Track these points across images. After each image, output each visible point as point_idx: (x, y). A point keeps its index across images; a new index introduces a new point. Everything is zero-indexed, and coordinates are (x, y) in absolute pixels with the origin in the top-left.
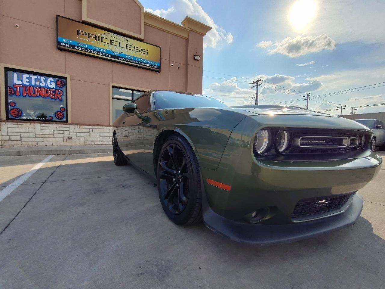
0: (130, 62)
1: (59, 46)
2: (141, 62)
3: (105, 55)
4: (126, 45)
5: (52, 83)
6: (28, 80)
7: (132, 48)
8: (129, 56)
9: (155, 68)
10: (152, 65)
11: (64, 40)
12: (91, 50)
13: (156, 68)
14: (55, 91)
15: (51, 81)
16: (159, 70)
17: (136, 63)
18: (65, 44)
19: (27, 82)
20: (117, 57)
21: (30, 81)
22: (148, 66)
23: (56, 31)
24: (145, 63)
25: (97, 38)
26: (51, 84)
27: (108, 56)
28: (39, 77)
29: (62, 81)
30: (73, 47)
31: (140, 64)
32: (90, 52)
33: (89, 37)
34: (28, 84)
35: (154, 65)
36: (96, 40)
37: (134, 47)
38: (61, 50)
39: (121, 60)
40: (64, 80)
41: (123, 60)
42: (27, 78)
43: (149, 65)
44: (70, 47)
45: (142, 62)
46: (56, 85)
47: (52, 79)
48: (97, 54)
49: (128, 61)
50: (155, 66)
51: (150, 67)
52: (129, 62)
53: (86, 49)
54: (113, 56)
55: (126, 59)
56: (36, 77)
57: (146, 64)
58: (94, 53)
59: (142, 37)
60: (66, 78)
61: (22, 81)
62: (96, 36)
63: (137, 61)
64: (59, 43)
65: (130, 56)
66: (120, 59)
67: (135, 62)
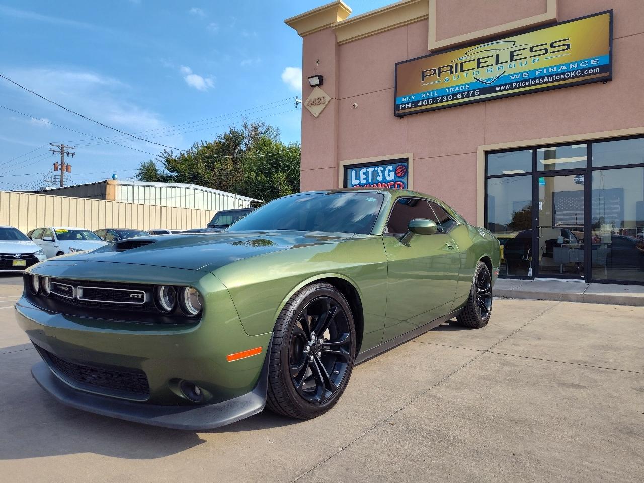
0: (522, 87)
1: (398, 112)
2: (548, 77)
3: (468, 96)
4: (512, 53)
5: (391, 173)
6: (365, 177)
7: (527, 53)
8: (517, 74)
9: (593, 74)
10: (582, 71)
11: (404, 100)
12: (442, 96)
13: (598, 73)
14: (395, 183)
15: (390, 171)
16: (607, 74)
17: (536, 84)
18: (405, 104)
19: (364, 179)
20: (492, 89)
21: (367, 178)
22: (570, 78)
23: (394, 89)
24: (560, 75)
25: (454, 70)
26: (389, 175)
27: (474, 95)
28: (376, 168)
29: (403, 165)
30: (415, 103)
31: (546, 82)
32: (441, 101)
33: (439, 76)
34: (365, 181)
35: (588, 69)
36: (451, 73)
37: (531, 50)
38: (401, 116)
39: (500, 90)
40: (406, 163)
41: (505, 89)
42: (364, 173)
43: (572, 74)
44: (411, 107)
45: (552, 76)
46: (396, 174)
47: (390, 167)
48: (453, 99)
49: (516, 87)
50: (593, 68)
51: (576, 77)
52: (519, 87)
53: (435, 98)
54: (483, 91)
55: (511, 85)
56: (373, 169)
57: (564, 74)
58: (448, 100)
59: (551, 14)
60: (406, 160)
61: (360, 180)
62: (451, 67)
63: (539, 78)
64: (397, 107)
65: (522, 74)
66: (498, 91)
67: (533, 82)
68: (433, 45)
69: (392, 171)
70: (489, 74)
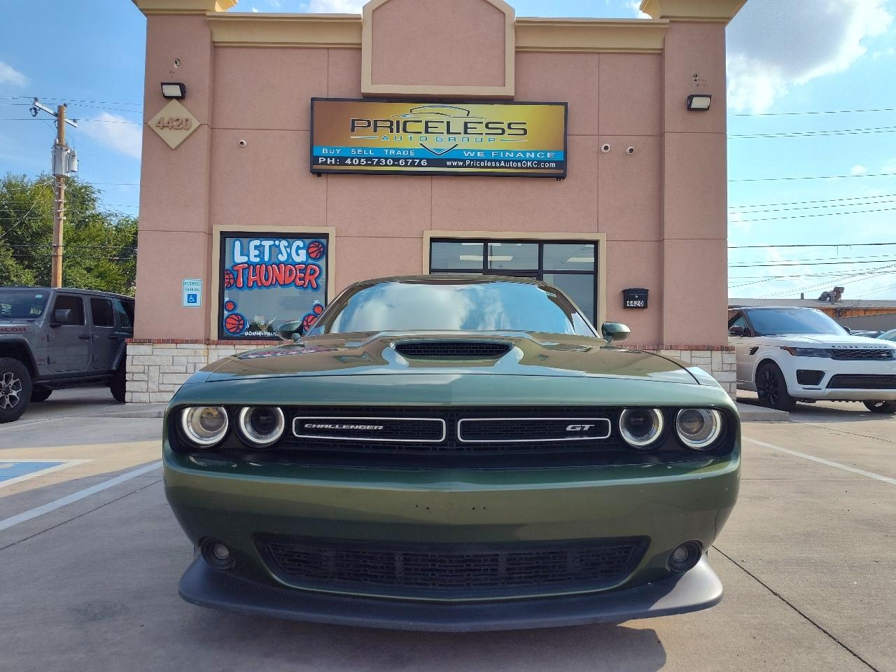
0: (476, 167)
1: (316, 167)
2: (505, 161)
3: (413, 165)
4: (466, 124)
5: (300, 252)
6: (257, 253)
7: (481, 128)
8: (472, 151)
9: (549, 168)
10: (539, 162)
11: (324, 151)
12: (379, 158)
13: (553, 168)
14: (306, 268)
15: (298, 248)
16: (562, 171)
17: (491, 167)
18: (326, 158)
19: (255, 256)
20: (441, 162)
21: (261, 255)
22: (527, 168)
23: (308, 133)
24: (517, 161)
25: (395, 127)
26: (298, 255)
27: (419, 165)
28: (277, 243)
29: (320, 243)
30: (342, 160)
31: (502, 167)
32: (378, 164)
33: (375, 131)
34: (257, 260)
35: (545, 162)
36: (392, 131)
37: (487, 126)
38: (318, 174)
39: (452, 166)
40: (324, 241)
41: (458, 166)
42: (256, 247)
43: (529, 164)
44: (335, 164)
45: (509, 161)
46: (308, 254)
47: (300, 243)
48: (394, 165)
49: (469, 166)
50: (549, 162)
51: (533, 168)
52: (473, 167)
53: (368, 159)
54: (431, 162)
55: (465, 163)
56: (271, 243)
57: (521, 161)
58: (386, 165)
59: (509, 91)
60: (326, 236)
61: (248, 256)
62: (392, 123)
63: (496, 161)
64: (314, 160)
65: (476, 151)
66: (449, 167)
67: (489, 164)
68: (368, 87)
69: (301, 249)
70: (439, 143)
